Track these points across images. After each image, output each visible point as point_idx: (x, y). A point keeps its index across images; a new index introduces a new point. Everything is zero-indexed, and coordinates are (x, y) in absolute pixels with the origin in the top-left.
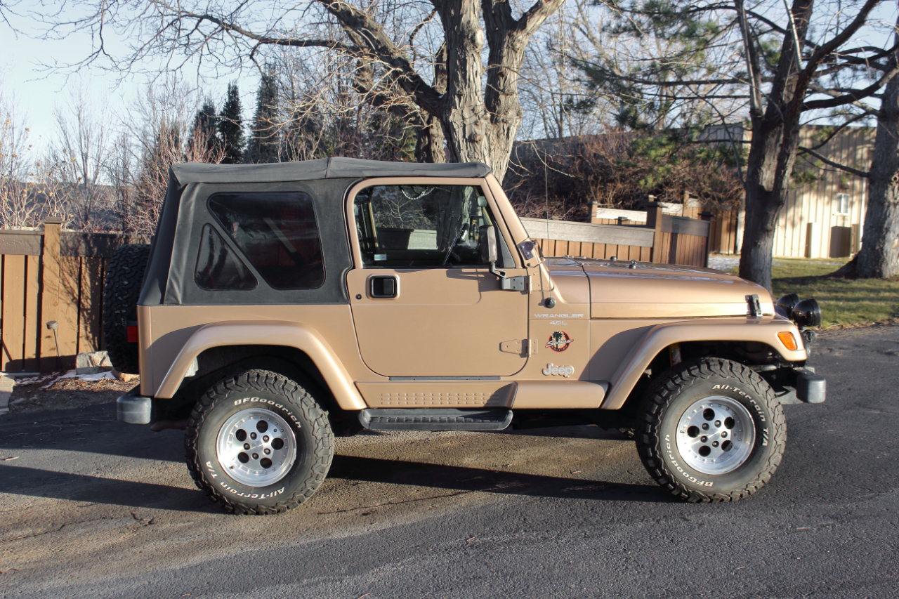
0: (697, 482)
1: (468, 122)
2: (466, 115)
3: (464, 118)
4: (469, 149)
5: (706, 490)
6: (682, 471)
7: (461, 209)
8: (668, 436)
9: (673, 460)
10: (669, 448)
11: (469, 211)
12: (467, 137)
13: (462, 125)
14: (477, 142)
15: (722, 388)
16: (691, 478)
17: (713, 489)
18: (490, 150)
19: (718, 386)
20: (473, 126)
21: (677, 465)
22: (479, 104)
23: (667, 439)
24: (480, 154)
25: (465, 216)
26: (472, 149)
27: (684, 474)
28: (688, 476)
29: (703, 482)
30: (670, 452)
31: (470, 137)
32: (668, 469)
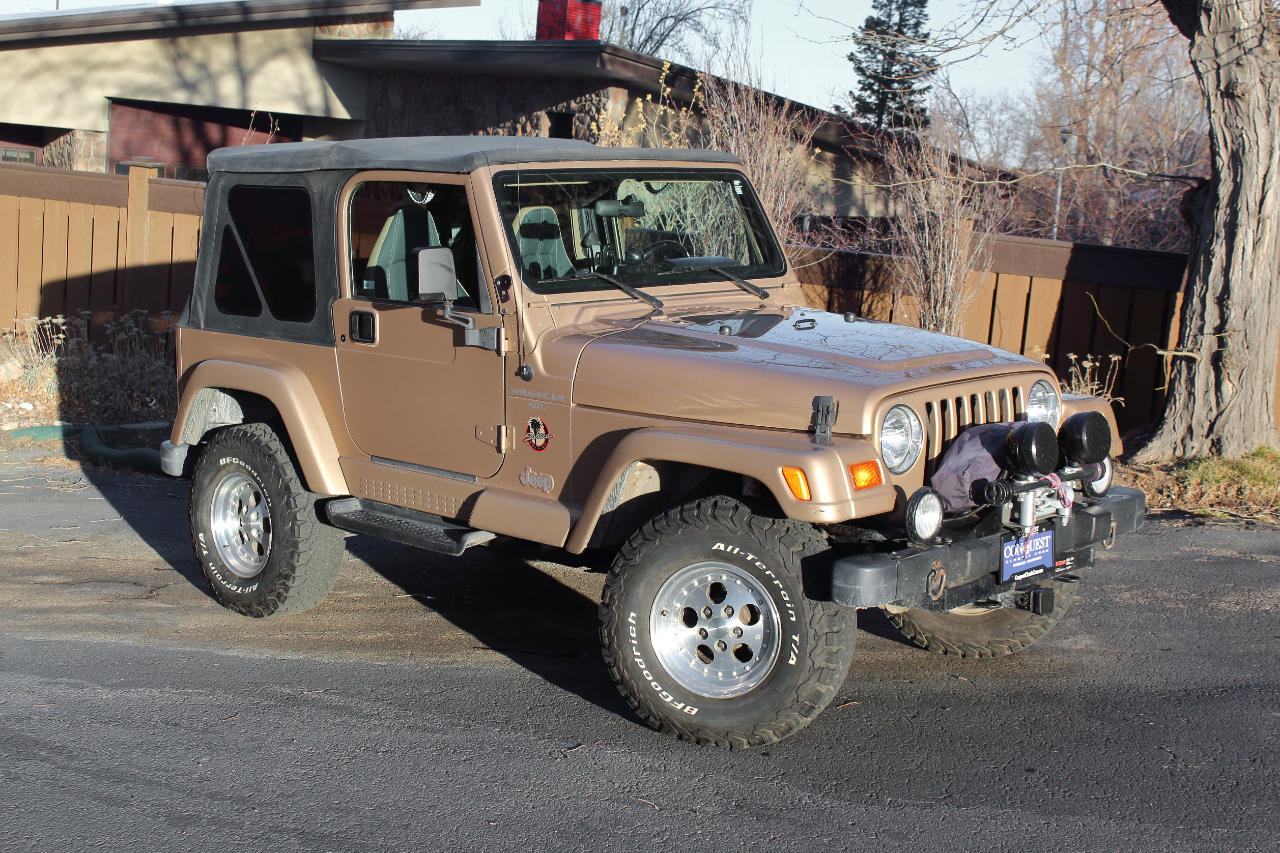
0: (672, 701)
1: (1224, 59)
2: (1221, 49)
3: (1217, 55)
4: (1227, 110)
5: (685, 720)
6: (650, 678)
7: (1213, 223)
8: (633, 614)
9: (637, 656)
10: (634, 635)
11: (1224, 227)
12: (1222, 88)
13: (1215, 67)
14: (1239, 97)
15: (728, 550)
16: (664, 693)
17: (695, 721)
18: (1268, 114)
19: (722, 547)
20: (1234, 67)
21: (643, 666)
22: (1244, 25)
23: (630, 620)
24: (1245, 119)
25: (1218, 236)
26: (1233, 111)
27: (653, 684)
28: (659, 688)
29: (682, 705)
30: (634, 642)
31: (1227, 88)
32: (627, 669)
